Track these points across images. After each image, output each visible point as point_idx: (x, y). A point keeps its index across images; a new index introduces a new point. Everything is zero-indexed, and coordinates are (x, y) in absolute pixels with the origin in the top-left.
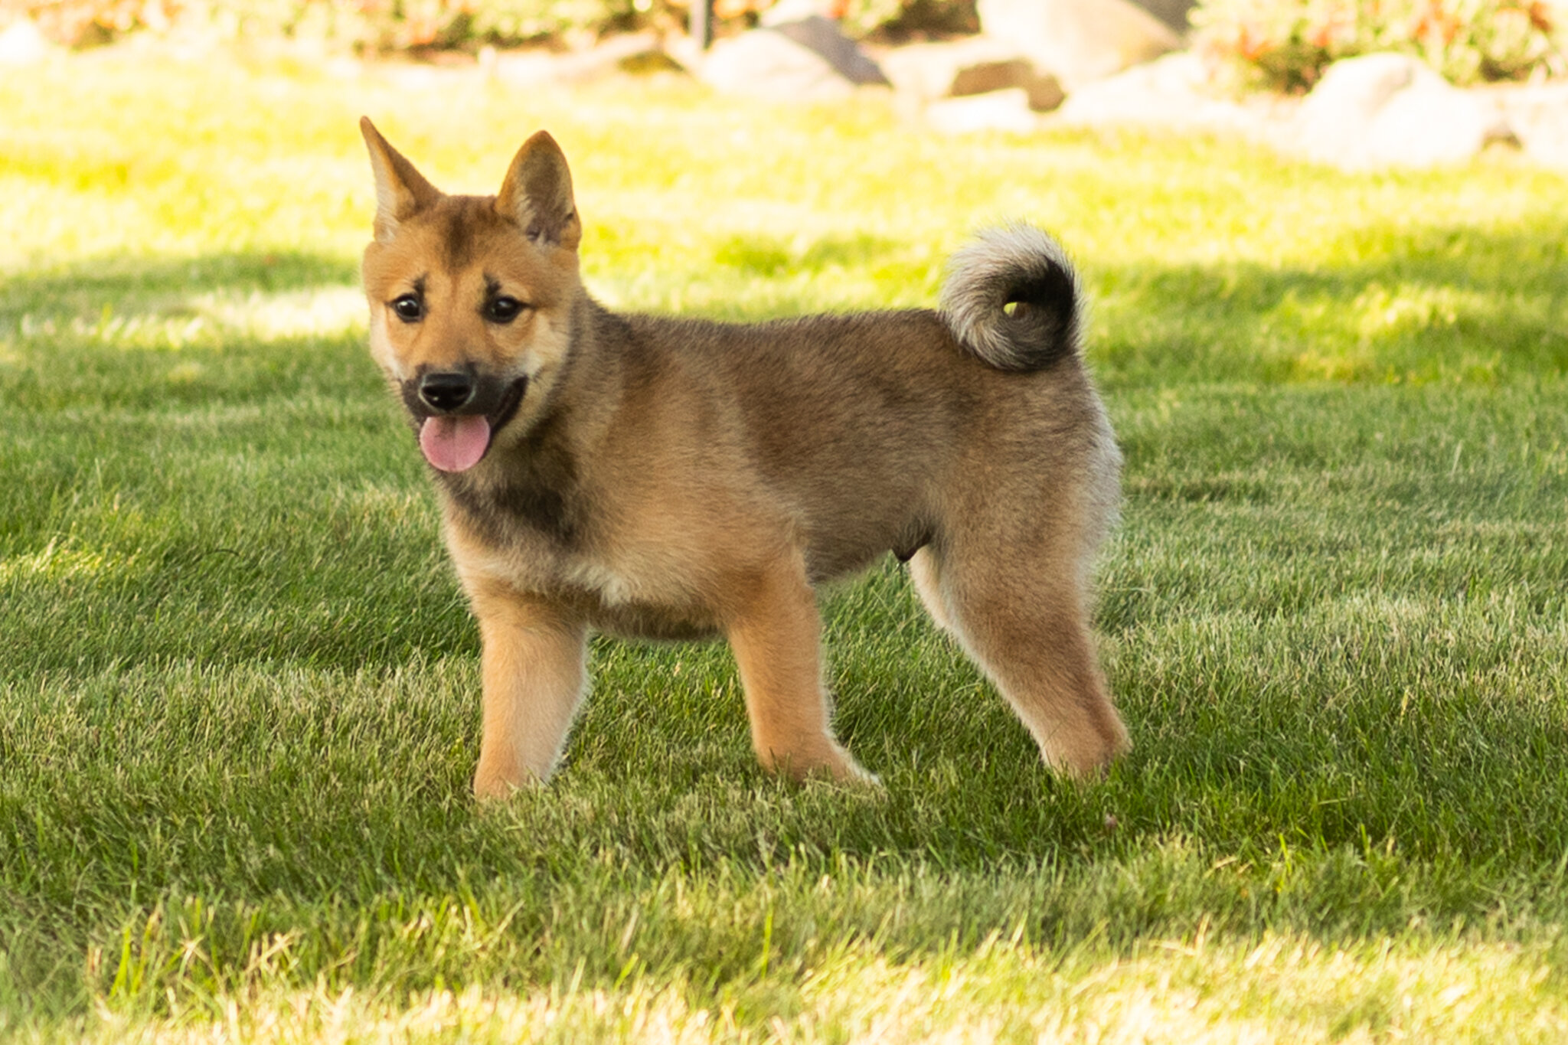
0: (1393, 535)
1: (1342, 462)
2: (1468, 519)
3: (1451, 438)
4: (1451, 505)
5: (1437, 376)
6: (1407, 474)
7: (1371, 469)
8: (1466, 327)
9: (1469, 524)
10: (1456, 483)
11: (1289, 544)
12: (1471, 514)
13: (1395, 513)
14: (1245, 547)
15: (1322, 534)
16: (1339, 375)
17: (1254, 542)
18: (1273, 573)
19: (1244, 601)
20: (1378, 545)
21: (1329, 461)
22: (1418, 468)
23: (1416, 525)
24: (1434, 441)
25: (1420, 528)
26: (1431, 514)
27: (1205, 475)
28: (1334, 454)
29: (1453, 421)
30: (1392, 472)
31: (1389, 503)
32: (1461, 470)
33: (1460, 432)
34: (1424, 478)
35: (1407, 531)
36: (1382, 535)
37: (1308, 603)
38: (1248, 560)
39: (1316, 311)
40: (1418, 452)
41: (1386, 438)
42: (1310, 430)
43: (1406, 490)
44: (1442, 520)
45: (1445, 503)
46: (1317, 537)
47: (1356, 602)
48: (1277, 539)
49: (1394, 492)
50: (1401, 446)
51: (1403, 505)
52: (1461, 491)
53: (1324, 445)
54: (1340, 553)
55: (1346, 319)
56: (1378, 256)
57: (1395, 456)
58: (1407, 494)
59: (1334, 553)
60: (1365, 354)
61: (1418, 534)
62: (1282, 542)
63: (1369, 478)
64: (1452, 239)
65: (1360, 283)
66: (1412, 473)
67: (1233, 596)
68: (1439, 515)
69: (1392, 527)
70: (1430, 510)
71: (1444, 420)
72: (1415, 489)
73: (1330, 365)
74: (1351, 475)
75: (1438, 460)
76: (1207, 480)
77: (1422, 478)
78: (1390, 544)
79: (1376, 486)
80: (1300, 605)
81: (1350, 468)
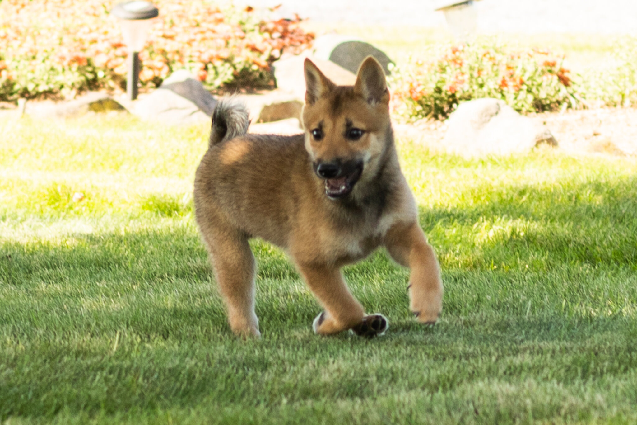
0: (497, 349)
1: (469, 311)
2: (536, 340)
3: (525, 298)
4: (527, 333)
5: (516, 265)
6: (503, 317)
7: (484, 314)
8: (530, 239)
9: (537, 343)
10: (529, 321)
11: (444, 354)
12: (537, 337)
13: (498, 337)
14: (421, 356)
15: (461, 349)
16: (466, 265)
17: (426, 353)
18: (437, 370)
19: (422, 384)
20: (490, 355)
21: (463, 310)
22: (509, 314)
23: (509, 344)
24: (517, 299)
25: (511, 345)
26: (517, 337)
27: (399, 318)
28: (465, 307)
29: (526, 288)
30: (497, 316)
31: (495, 332)
32: (531, 314)
33: (529, 295)
34: (512, 319)
35: (505, 347)
36: (492, 349)
37: (455, 385)
38: (423, 363)
39: (452, 232)
40: (508, 306)
41: (492, 298)
42: (452, 294)
43: (503, 325)
44: (522, 341)
45: (524, 332)
46: (458, 351)
47: (480, 385)
48: (438, 352)
49: (497, 326)
50: (500, 302)
51: (502, 333)
52: (532, 325)
53: (460, 302)
54: (470, 359)
55: (468, 235)
56: (484, 202)
57: (498, 307)
58: (503, 327)
59: (467, 359)
60: (479, 254)
61: (510, 348)
62: (440, 353)
63: (484, 319)
64: (522, 193)
65: (474, 217)
66: (506, 316)
67: (416, 382)
68: (521, 338)
69: (497, 345)
70: (516, 335)
71: (521, 288)
72: (508, 325)
73: (462, 260)
74: (475, 317)
75: (519, 309)
76: (400, 321)
77: (511, 319)
78: (496, 354)
79: (488, 323)
80: (451, 386)
81: (474, 314)
